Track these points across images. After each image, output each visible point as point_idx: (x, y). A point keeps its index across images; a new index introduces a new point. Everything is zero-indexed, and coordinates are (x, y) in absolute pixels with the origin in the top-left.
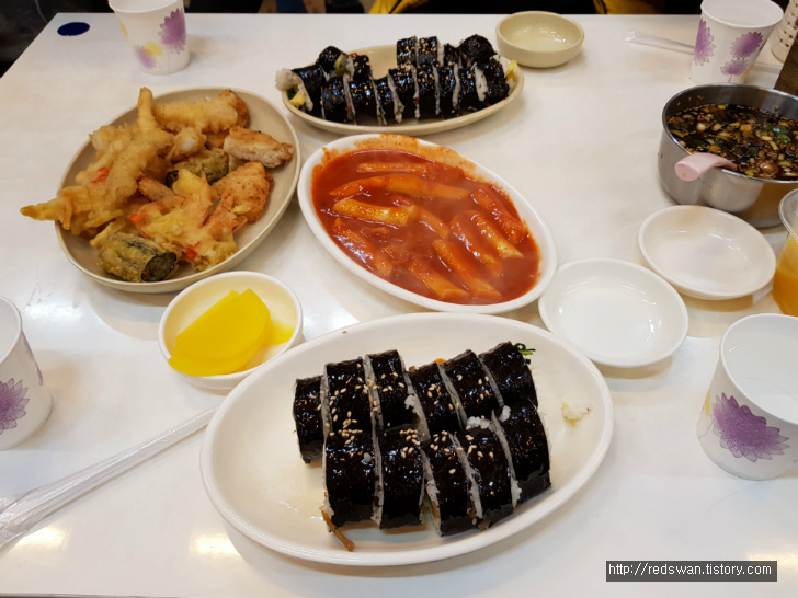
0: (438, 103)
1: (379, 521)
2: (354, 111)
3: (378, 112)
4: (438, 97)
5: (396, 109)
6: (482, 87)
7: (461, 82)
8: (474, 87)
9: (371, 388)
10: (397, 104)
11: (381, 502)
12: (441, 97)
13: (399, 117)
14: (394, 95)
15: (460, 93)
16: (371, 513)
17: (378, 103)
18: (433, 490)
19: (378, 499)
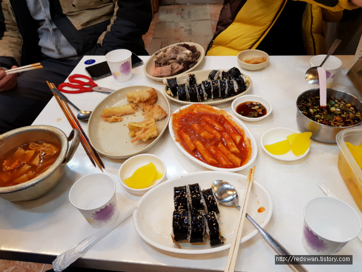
0: (220, 93)
1: (189, 240)
2: (189, 96)
3: (198, 97)
4: (220, 91)
6: (236, 87)
9: (188, 196)
10: (205, 94)
11: (190, 233)
12: (221, 91)
13: (206, 98)
14: (204, 90)
16: (187, 237)
17: (198, 94)
18: (208, 231)
19: (189, 232)
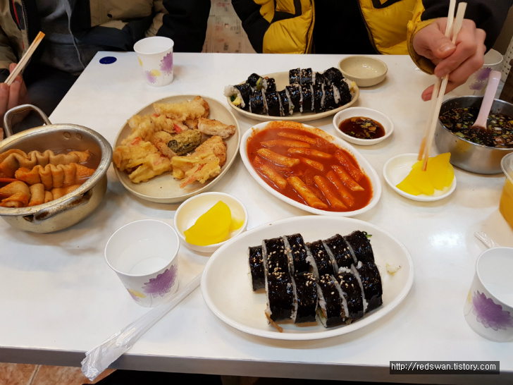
0: (313, 104)
2: (267, 108)
3: (280, 109)
4: (313, 101)
5: (290, 107)
6: (337, 95)
7: (326, 93)
8: (333, 96)
9: (288, 252)
10: (291, 105)
11: (296, 308)
13: (291, 112)
14: (289, 100)
15: (325, 99)
16: (290, 314)
17: (281, 104)
18: (323, 303)
19: (294, 307)
